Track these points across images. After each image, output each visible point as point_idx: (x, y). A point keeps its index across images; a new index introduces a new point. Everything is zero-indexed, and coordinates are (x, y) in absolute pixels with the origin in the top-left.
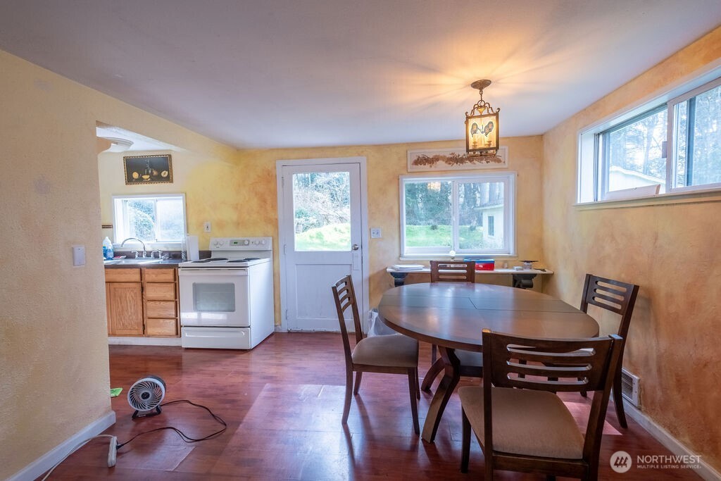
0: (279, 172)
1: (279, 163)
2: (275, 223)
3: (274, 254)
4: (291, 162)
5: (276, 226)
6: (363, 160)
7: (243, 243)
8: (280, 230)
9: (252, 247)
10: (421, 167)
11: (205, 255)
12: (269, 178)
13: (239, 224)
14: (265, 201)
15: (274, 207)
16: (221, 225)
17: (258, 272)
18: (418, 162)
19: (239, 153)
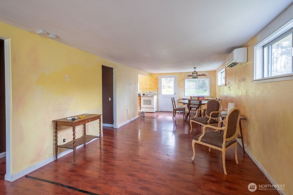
0: (159, 78)
1: (159, 76)
2: (158, 88)
3: (158, 95)
4: (161, 76)
5: (158, 89)
6: (177, 76)
7: (151, 92)
8: (159, 90)
9: (153, 93)
10: (189, 77)
11: (144, 95)
12: (157, 79)
13: (150, 88)
14: (156, 84)
15: (158, 85)
16: (147, 89)
17: (155, 97)
18: (188, 76)
19: (151, 74)
